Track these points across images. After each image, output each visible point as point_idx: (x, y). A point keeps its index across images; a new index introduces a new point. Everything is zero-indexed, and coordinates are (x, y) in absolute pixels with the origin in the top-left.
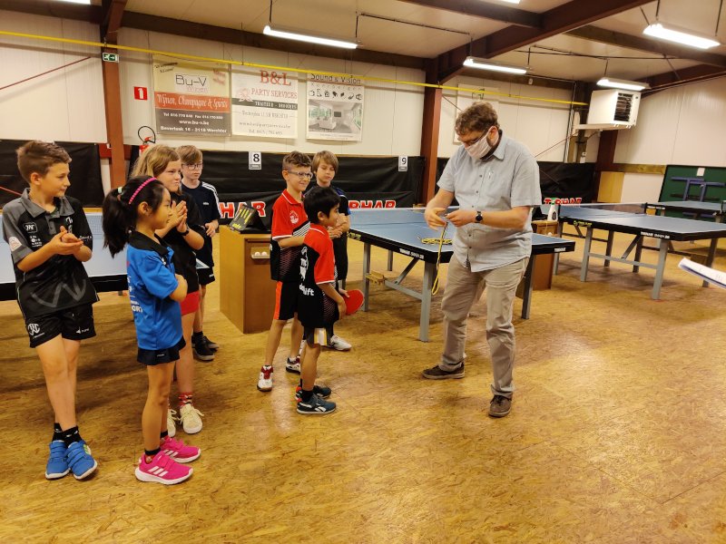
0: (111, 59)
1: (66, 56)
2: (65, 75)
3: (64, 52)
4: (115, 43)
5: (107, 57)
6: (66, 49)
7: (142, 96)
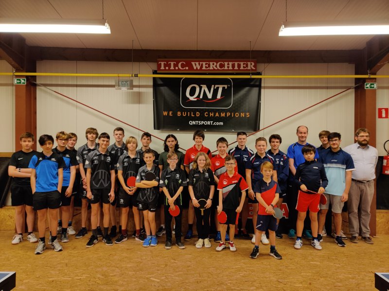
0: (371, 87)
1: (328, 90)
2: (327, 105)
3: (327, 88)
4: (375, 74)
5: (368, 86)
6: (329, 85)
7: (384, 115)
